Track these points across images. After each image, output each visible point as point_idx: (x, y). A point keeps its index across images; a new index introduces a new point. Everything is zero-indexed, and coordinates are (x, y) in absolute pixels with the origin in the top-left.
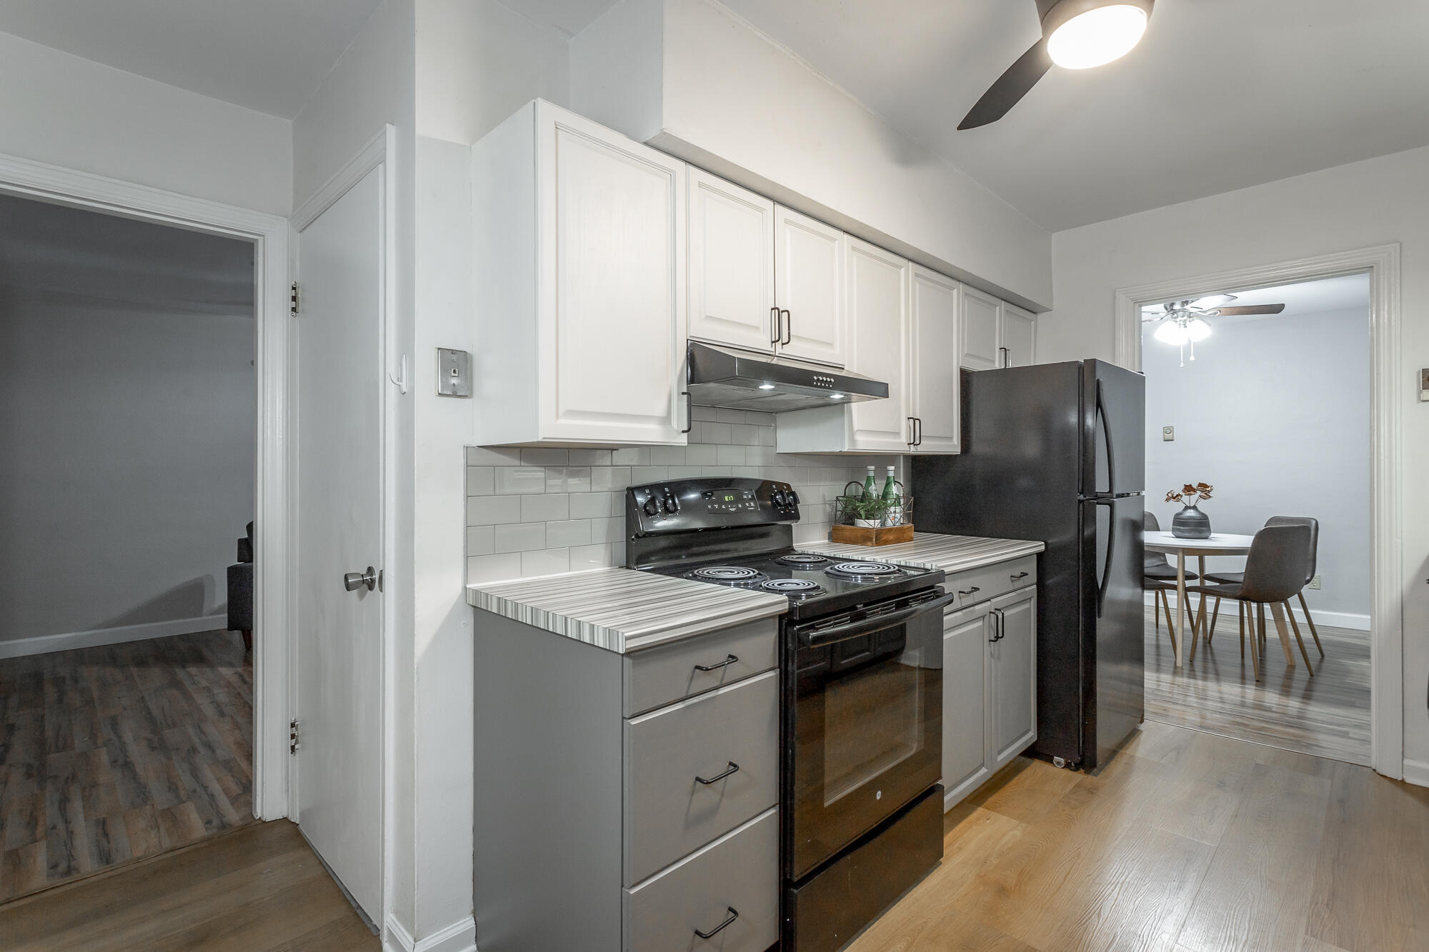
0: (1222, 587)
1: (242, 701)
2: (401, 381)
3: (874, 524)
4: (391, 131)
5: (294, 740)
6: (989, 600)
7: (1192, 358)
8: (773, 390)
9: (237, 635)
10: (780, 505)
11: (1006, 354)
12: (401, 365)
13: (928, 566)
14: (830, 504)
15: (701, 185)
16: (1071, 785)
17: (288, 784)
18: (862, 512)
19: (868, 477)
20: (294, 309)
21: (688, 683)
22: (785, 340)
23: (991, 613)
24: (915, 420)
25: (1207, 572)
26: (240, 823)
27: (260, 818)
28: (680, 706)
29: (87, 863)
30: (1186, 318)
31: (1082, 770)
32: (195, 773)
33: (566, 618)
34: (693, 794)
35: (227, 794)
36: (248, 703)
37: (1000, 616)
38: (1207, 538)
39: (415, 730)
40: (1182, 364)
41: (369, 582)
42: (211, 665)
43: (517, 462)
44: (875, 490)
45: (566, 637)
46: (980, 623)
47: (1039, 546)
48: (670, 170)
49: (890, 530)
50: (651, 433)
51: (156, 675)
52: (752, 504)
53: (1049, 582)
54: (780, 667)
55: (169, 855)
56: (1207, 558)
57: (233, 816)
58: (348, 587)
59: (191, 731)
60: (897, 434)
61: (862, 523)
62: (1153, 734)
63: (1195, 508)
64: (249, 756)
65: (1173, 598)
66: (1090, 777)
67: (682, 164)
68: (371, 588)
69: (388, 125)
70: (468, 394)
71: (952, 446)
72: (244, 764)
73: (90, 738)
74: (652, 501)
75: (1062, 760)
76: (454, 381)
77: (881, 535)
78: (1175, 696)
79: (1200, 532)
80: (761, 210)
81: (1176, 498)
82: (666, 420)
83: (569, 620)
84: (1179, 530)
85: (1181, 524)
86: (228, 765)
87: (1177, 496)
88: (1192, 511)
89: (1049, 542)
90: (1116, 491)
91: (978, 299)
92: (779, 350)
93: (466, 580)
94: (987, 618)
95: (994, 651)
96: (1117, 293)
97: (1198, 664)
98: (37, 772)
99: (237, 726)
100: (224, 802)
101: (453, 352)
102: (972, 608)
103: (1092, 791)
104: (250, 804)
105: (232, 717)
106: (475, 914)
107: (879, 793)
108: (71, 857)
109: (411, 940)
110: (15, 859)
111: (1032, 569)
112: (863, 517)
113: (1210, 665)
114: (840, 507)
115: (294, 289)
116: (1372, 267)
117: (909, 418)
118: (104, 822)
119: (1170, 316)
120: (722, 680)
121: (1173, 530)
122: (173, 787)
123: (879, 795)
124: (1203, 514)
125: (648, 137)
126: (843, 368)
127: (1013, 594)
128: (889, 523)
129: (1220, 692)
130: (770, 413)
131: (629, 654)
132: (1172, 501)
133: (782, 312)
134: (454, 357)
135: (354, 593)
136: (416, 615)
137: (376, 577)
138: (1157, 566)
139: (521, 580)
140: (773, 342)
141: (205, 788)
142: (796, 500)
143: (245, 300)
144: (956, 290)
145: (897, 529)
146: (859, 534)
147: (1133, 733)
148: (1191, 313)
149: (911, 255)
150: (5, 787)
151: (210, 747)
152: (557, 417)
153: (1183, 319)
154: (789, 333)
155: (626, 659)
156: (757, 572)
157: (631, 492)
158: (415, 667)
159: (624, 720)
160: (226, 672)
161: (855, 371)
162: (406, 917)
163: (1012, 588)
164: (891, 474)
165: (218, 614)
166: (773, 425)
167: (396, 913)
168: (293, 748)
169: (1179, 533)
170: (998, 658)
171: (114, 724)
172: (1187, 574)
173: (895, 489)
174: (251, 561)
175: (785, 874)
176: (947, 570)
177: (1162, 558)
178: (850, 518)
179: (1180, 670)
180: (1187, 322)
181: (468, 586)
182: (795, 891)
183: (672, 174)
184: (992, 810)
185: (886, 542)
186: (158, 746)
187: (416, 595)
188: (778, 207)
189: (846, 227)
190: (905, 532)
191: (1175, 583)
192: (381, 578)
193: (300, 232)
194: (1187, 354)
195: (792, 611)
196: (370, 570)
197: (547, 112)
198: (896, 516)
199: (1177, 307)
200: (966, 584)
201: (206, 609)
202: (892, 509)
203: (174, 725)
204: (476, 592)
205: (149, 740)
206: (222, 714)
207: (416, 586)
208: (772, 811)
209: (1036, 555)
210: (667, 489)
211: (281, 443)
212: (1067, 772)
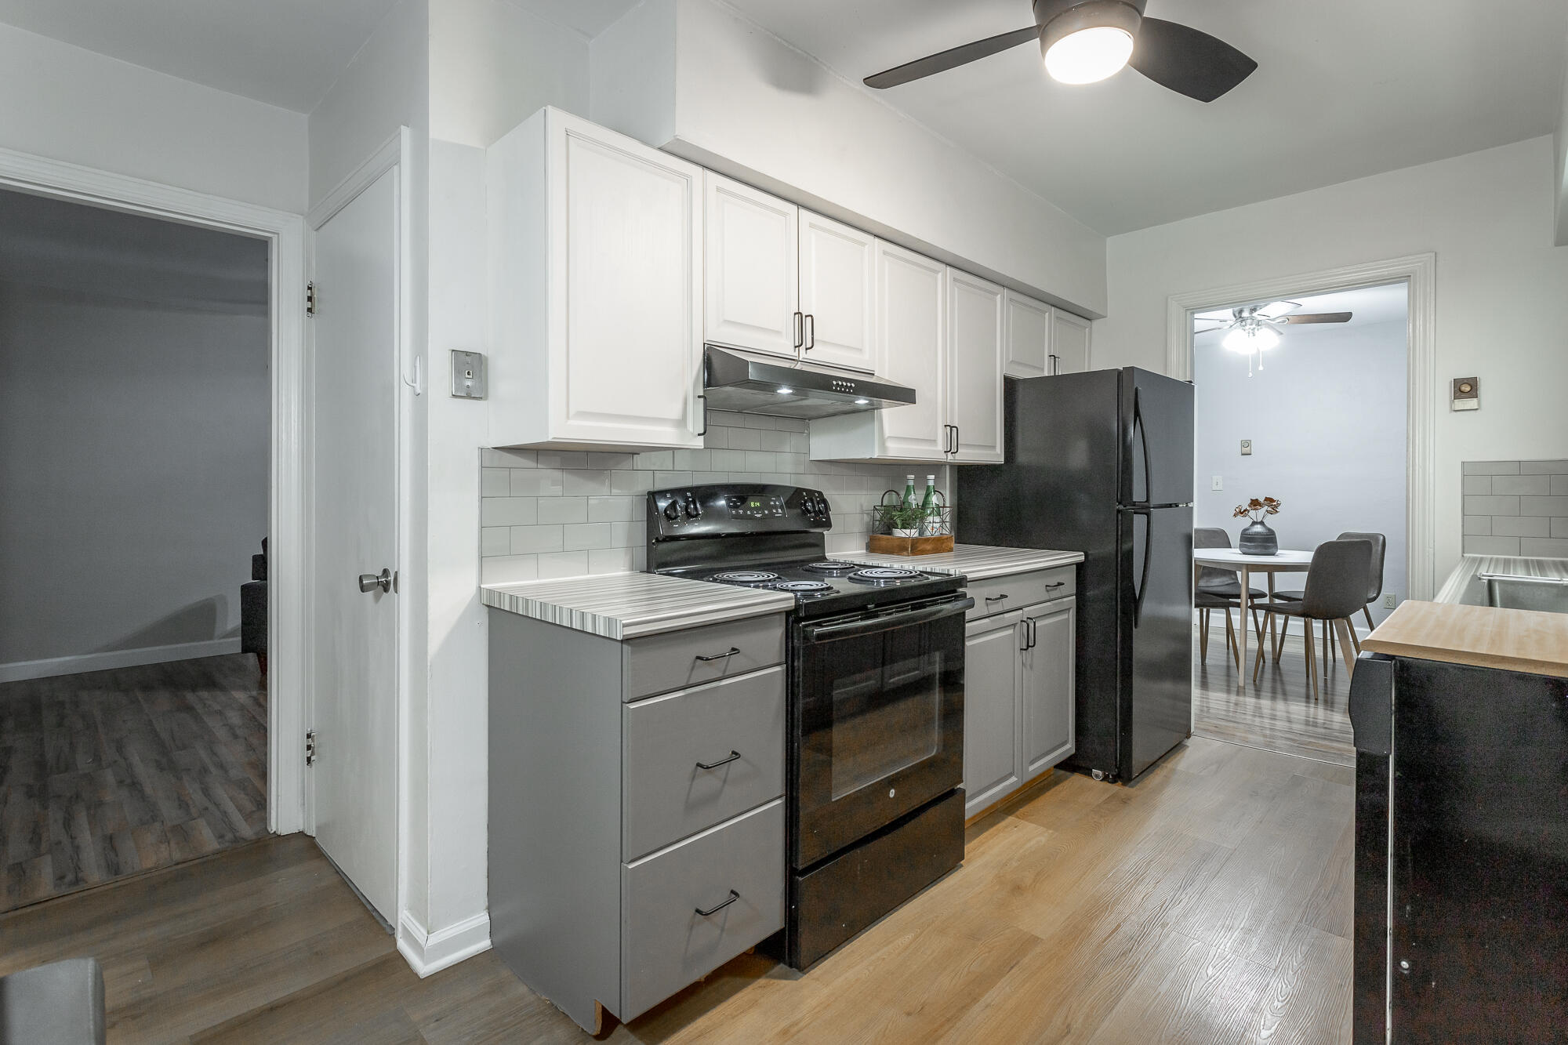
0: (1289, 605)
1: (256, 723)
2: (415, 383)
3: (913, 533)
4: (406, 133)
5: (310, 751)
6: (1021, 609)
7: (1261, 368)
8: (792, 394)
9: (252, 658)
10: (810, 512)
11: (1055, 361)
12: (415, 367)
13: (952, 572)
14: (868, 514)
15: (718, 189)
16: (1106, 796)
17: (304, 797)
18: (899, 522)
19: (908, 486)
20: (310, 310)
21: (688, 674)
22: (809, 345)
23: (1022, 621)
24: (951, 427)
25: (1277, 590)
26: (254, 837)
27: (275, 832)
28: (681, 694)
29: (95, 875)
30: (1254, 326)
31: (1120, 783)
32: (206, 791)
33: (571, 610)
34: (693, 778)
35: (240, 811)
36: (262, 725)
37: (1032, 625)
38: (1274, 555)
39: (428, 727)
40: (1250, 374)
41: (385, 583)
42: (223, 689)
43: (534, 465)
44: (915, 500)
45: (571, 628)
46: (1010, 631)
47: (1080, 557)
48: (684, 175)
49: (927, 540)
50: (666, 435)
51: (163, 700)
52: (780, 511)
53: (1090, 593)
54: (786, 663)
55: (180, 866)
56: (1277, 575)
57: (247, 831)
58: (363, 588)
59: (203, 754)
60: (934, 442)
61: (899, 533)
62: (1199, 749)
63: (1262, 523)
64: (264, 775)
65: (1236, 616)
66: (1126, 788)
67: (700, 169)
68: (386, 590)
69: (402, 127)
70: (482, 396)
71: (996, 455)
72: (258, 783)
73: (93, 760)
74: (673, 505)
75: (1100, 773)
76: (469, 383)
77: (918, 545)
78: (1231, 714)
79: (1266, 548)
80: (785, 214)
81: (1242, 513)
82: (682, 422)
83: (574, 612)
84: (1246, 546)
85: (1250, 541)
86: (242, 785)
87: (1245, 511)
88: (1259, 526)
89: (1090, 552)
90: (1154, 501)
91: (1026, 305)
92: (803, 354)
93: (481, 580)
94: (1018, 625)
95: (1026, 659)
96: (1169, 300)
97: (1267, 684)
98: (39, 793)
99: (250, 748)
100: (237, 818)
101: (467, 354)
102: (1001, 616)
103: (1125, 801)
104: (265, 820)
105: (246, 739)
106: (489, 909)
107: (893, 791)
108: (78, 868)
109: (425, 933)
110: (20, 872)
111: (1070, 579)
112: (900, 527)
113: (1279, 686)
114: (878, 516)
115: (310, 288)
116: (1410, 276)
117: (945, 426)
118: (111, 838)
119: (1238, 324)
120: (725, 671)
121: (1241, 546)
122: (183, 804)
123: (892, 793)
124: (1269, 530)
125: (662, 144)
126: (873, 374)
127: (1049, 603)
128: (928, 534)
129: (1288, 712)
130: (802, 420)
131: (627, 640)
132: (1239, 517)
133: (806, 316)
134: (468, 359)
135: (370, 594)
136: (429, 614)
137: (391, 578)
138: (1227, 585)
139: (537, 581)
140: (796, 347)
141: (217, 805)
142: (827, 508)
143: (259, 298)
144: (999, 296)
145: (934, 538)
146: (897, 543)
147: (1177, 747)
148: (1259, 321)
149: (949, 260)
150: (5, 806)
151: (221, 766)
152: (568, 417)
153: (1252, 327)
154: (813, 338)
155: (625, 646)
156: (776, 575)
157: (653, 496)
158: (429, 664)
159: (624, 705)
160: (241, 696)
161: (887, 378)
162: (420, 911)
163: (1048, 598)
164: (931, 483)
165: (229, 637)
166: (806, 431)
167: (410, 909)
168: (309, 760)
169: (1245, 550)
170: (1031, 667)
171: (120, 748)
172: (1251, 593)
173: (934, 499)
174: (266, 579)
175: (791, 863)
176: (970, 576)
177: (1233, 577)
178: (888, 528)
179: (1241, 690)
180: (1256, 330)
181: (482, 586)
182: (800, 879)
183: (688, 178)
184: (1023, 819)
185: (923, 552)
186: (167, 765)
187: (429, 594)
188: (802, 211)
189: (876, 231)
190: (943, 543)
191: (1239, 601)
192: (396, 579)
193: (317, 230)
194: (1256, 364)
195: (797, 608)
196: (385, 572)
197: (558, 120)
198: (936, 526)
199: (1245, 314)
200: (994, 591)
201: (218, 631)
202: (930, 519)
203: (184, 747)
204: (490, 592)
205: (156, 761)
206: (236, 737)
207: (429, 584)
208: (778, 802)
209: (1075, 566)
210: (689, 494)
211: (296, 446)
212: (1106, 785)
